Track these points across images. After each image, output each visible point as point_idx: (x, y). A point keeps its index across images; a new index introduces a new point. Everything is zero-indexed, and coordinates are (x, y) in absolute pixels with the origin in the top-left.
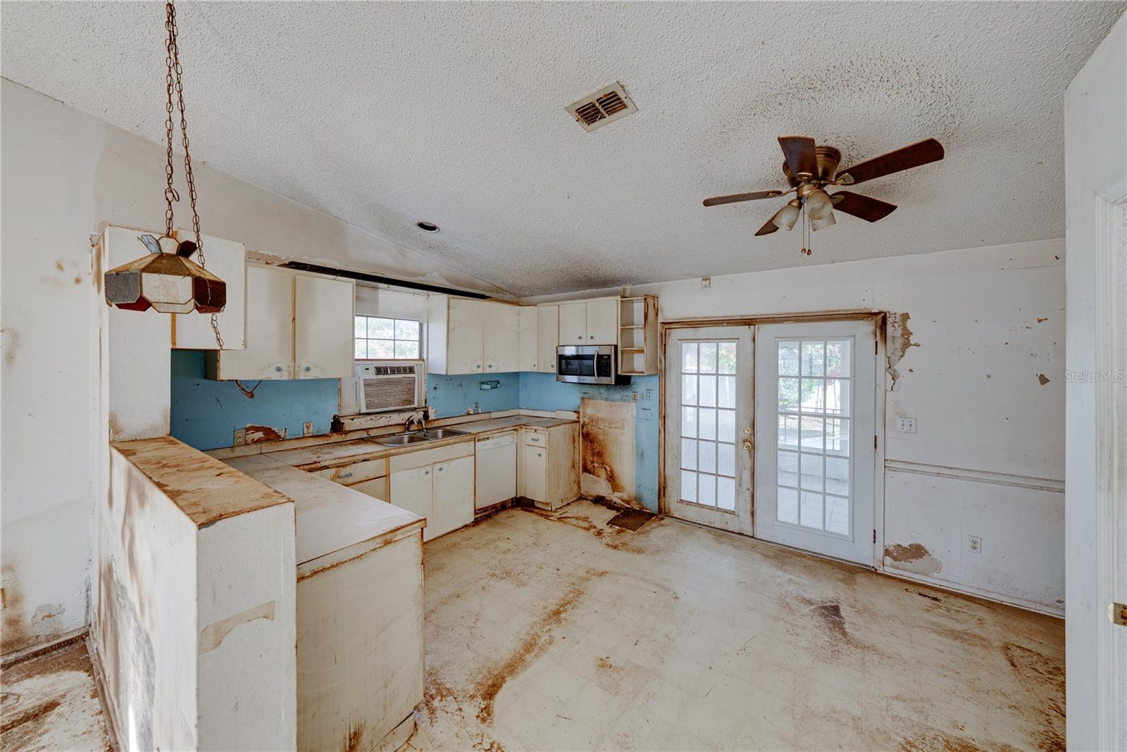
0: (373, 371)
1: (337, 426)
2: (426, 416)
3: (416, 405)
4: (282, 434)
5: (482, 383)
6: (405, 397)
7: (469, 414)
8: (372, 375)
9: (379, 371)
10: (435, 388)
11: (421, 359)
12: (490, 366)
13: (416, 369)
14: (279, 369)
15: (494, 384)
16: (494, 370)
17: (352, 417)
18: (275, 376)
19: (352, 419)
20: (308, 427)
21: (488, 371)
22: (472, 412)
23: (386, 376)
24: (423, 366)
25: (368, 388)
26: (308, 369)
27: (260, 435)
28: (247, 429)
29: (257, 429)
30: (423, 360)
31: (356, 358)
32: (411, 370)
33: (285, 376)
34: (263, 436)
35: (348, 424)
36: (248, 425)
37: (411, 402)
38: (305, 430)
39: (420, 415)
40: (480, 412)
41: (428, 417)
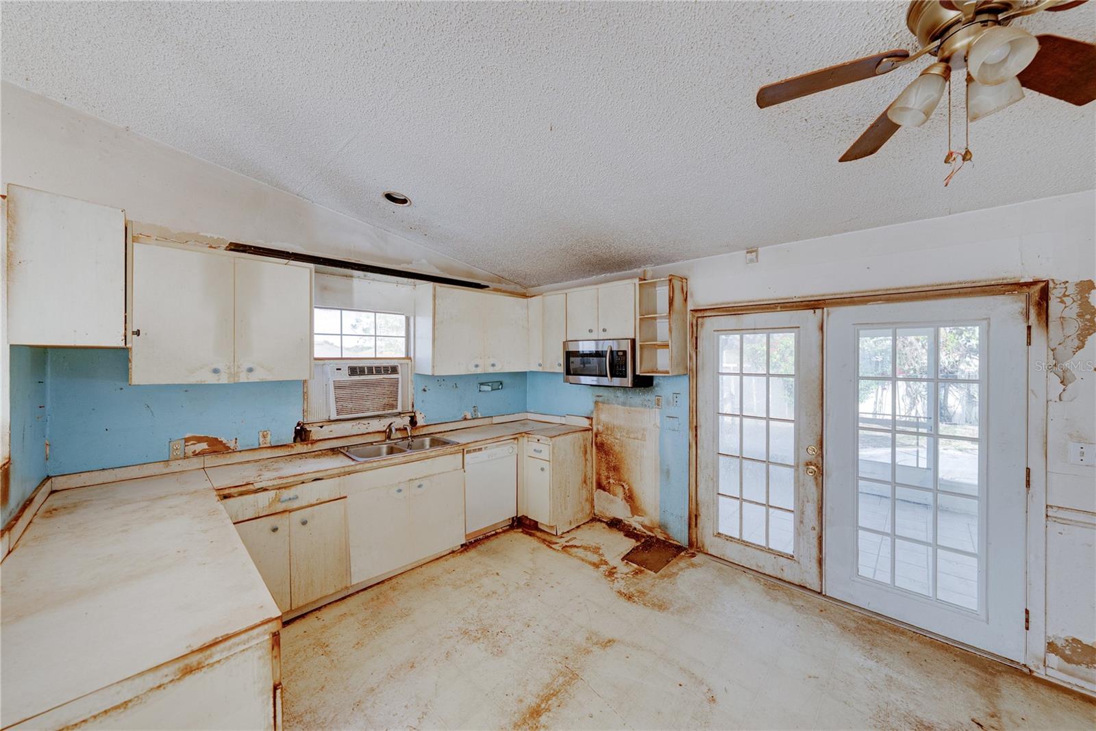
0: (345, 371)
1: (301, 434)
2: (413, 422)
3: (399, 409)
4: (232, 445)
5: (482, 384)
6: (386, 401)
7: (465, 419)
8: (344, 376)
9: (353, 371)
10: (424, 390)
11: (408, 358)
12: (493, 365)
13: (399, 369)
14: (216, 371)
15: (496, 386)
16: (497, 369)
17: (321, 424)
18: (211, 379)
19: (321, 427)
20: (264, 437)
21: (491, 370)
22: (469, 416)
23: (362, 377)
24: (410, 366)
25: (339, 391)
26: (250, 370)
27: (204, 446)
28: (187, 440)
29: (200, 440)
30: (410, 358)
31: (315, 356)
32: (394, 370)
33: (224, 379)
34: (207, 447)
35: (316, 433)
36: (188, 435)
37: (393, 406)
38: (261, 439)
39: (406, 421)
40: (480, 416)
41: (416, 423)
